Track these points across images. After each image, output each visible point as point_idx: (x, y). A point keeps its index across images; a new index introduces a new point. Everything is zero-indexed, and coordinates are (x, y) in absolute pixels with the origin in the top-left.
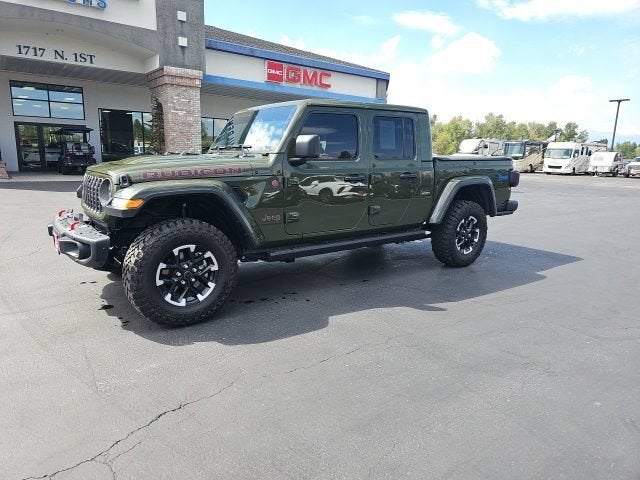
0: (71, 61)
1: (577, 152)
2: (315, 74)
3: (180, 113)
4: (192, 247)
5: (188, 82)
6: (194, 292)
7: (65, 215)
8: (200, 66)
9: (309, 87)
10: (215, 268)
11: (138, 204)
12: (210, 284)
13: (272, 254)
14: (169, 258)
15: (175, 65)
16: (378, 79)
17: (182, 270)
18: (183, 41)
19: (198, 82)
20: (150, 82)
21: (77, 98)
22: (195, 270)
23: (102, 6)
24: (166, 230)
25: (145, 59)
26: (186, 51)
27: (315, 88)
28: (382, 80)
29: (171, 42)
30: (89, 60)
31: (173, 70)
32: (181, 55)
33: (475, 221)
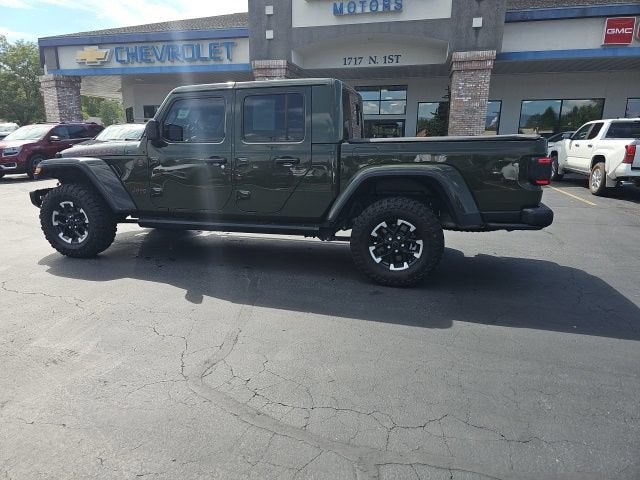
0: (381, 64)
3: (465, 100)
4: (71, 203)
10: (87, 221)
12: (85, 232)
15: (465, 50)
17: (68, 218)
18: (477, 22)
19: (489, 63)
21: (402, 94)
22: (76, 220)
23: (399, 9)
29: (465, 26)
30: (395, 61)
31: (461, 55)
32: (473, 38)
33: (413, 228)
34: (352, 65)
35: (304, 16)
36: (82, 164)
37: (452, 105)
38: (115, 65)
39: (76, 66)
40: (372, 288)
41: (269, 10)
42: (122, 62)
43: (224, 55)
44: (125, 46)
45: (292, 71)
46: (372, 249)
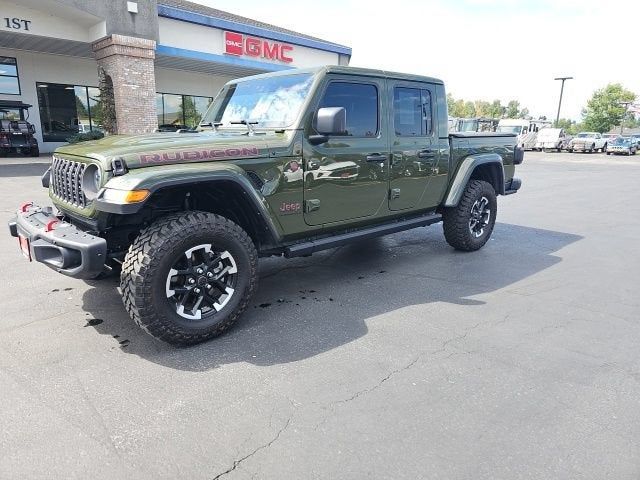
0: (2, 27)
1: (525, 128)
2: (276, 48)
3: (134, 87)
4: (208, 247)
5: (138, 53)
6: (209, 301)
7: (31, 210)
8: (153, 35)
9: (270, 61)
10: (233, 270)
11: (143, 196)
12: (228, 290)
13: (292, 249)
14: (181, 263)
15: (125, 34)
16: (340, 54)
17: (195, 276)
18: (132, 7)
19: (151, 53)
20: (96, 53)
21: (12, 70)
22: (211, 275)
24: (177, 228)
25: (89, 26)
26: (137, 18)
27: (277, 62)
28: (345, 54)
29: (119, 8)
30: (23, 26)
31: (122, 39)
32: (131, 22)
33: (487, 202)
46: (470, 224)
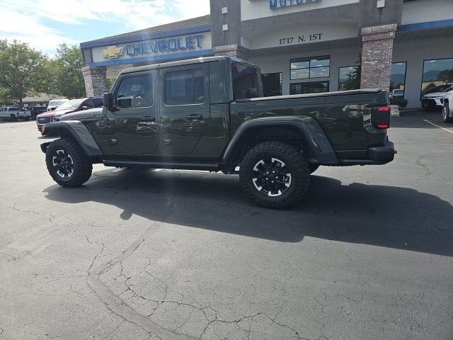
0: (307, 41)
3: (373, 63)
4: (63, 151)
10: (72, 163)
12: (72, 170)
14: (57, 155)
15: (372, 25)
18: (381, 3)
19: (392, 34)
21: (327, 62)
22: (66, 162)
26: (383, 10)
30: (318, 37)
31: (368, 30)
32: (378, 16)
33: (283, 165)
34: (286, 44)
35: (249, 12)
36: (67, 124)
37: (362, 67)
38: (127, 57)
39: (102, 60)
40: (255, 209)
41: (225, 10)
42: (131, 55)
43: (196, 45)
44: (132, 44)
45: (241, 51)
46: (254, 180)
